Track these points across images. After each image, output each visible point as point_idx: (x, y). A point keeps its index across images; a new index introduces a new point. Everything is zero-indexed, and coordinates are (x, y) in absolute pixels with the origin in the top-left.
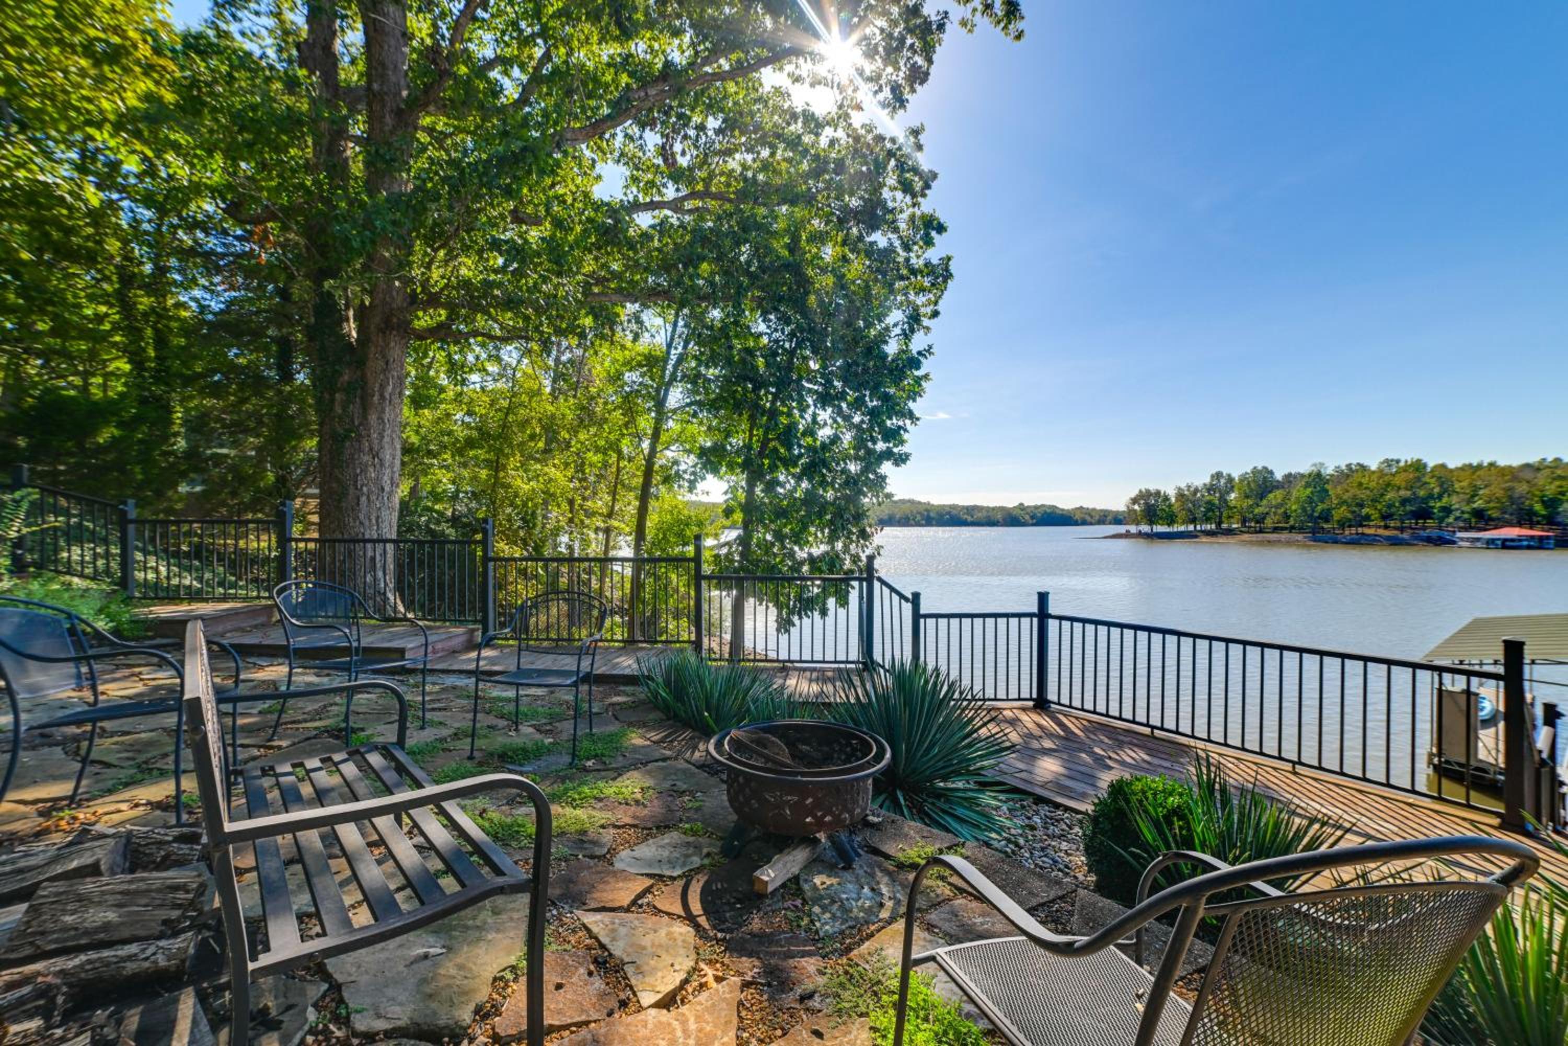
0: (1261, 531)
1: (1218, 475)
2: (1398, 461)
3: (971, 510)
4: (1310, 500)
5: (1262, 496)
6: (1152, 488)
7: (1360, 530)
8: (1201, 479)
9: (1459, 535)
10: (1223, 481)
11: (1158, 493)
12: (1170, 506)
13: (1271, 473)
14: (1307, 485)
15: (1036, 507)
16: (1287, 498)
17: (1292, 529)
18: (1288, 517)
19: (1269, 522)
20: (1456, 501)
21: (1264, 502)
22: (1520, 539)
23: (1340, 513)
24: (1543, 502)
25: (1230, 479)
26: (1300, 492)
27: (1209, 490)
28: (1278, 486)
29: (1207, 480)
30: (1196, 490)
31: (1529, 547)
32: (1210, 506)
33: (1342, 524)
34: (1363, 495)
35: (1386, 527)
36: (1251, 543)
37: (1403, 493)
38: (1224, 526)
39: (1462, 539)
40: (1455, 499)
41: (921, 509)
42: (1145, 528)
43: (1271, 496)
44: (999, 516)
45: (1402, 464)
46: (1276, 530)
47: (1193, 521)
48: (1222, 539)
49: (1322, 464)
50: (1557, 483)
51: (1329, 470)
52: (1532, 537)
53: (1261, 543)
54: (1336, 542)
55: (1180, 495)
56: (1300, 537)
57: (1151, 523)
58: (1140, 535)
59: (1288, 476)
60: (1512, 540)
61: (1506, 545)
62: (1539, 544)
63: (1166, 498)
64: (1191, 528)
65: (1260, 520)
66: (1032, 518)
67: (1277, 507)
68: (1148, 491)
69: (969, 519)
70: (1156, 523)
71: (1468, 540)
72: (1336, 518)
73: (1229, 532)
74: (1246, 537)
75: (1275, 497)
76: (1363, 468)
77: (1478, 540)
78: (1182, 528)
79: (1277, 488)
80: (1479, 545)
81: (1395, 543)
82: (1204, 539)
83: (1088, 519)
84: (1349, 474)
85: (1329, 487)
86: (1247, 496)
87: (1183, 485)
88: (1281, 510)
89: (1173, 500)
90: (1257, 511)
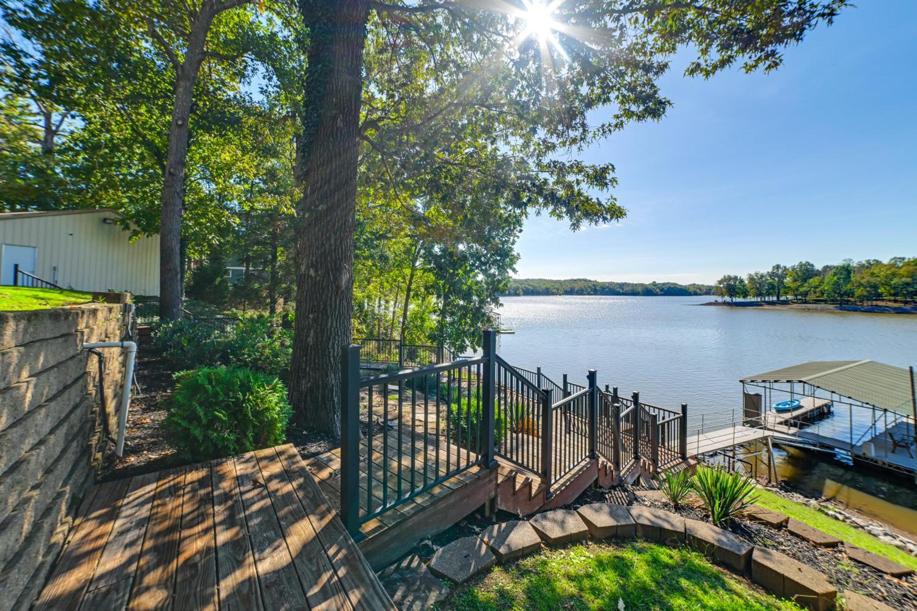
0: (806, 302)
1: (778, 267)
2: (903, 259)
3: (622, 285)
4: (837, 284)
5: (805, 280)
6: (732, 275)
7: (874, 303)
8: (765, 269)
10: (780, 271)
11: (736, 278)
12: (744, 286)
13: (812, 265)
14: (835, 274)
15: (664, 284)
16: (822, 282)
17: (825, 301)
18: (823, 294)
19: (811, 297)
21: (806, 284)
23: (859, 292)
25: (785, 269)
26: (829, 278)
27: (770, 276)
28: (817, 273)
29: (770, 270)
30: (762, 276)
32: (772, 287)
33: (862, 299)
34: (873, 280)
35: (896, 301)
36: (796, 309)
37: (904, 279)
38: (783, 298)
41: (590, 284)
42: (727, 299)
43: (811, 280)
44: (640, 289)
45: (906, 260)
46: (817, 301)
47: (760, 294)
48: (778, 307)
49: (850, 260)
51: (854, 264)
53: (804, 310)
54: (856, 310)
55: (751, 279)
56: (831, 307)
57: (731, 296)
58: (725, 303)
59: (825, 268)
63: (742, 281)
64: (759, 299)
65: (806, 294)
66: (661, 290)
67: (816, 287)
68: (729, 276)
69: (621, 291)
70: (735, 296)
72: (857, 294)
73: (785, 303)
74: (795, 305)
75: (814, 281)
76: (878, 262)
78: (753, 300)
79: (816, 275)
81: (899, 312)
82: (766, 307)
83: (698, 291)
84: (868, 266)
85: (852, 275)
86: (795, 281)
87: (753, 273)
88: (818, 290)
89: (746, 282)
90: (802, 289)
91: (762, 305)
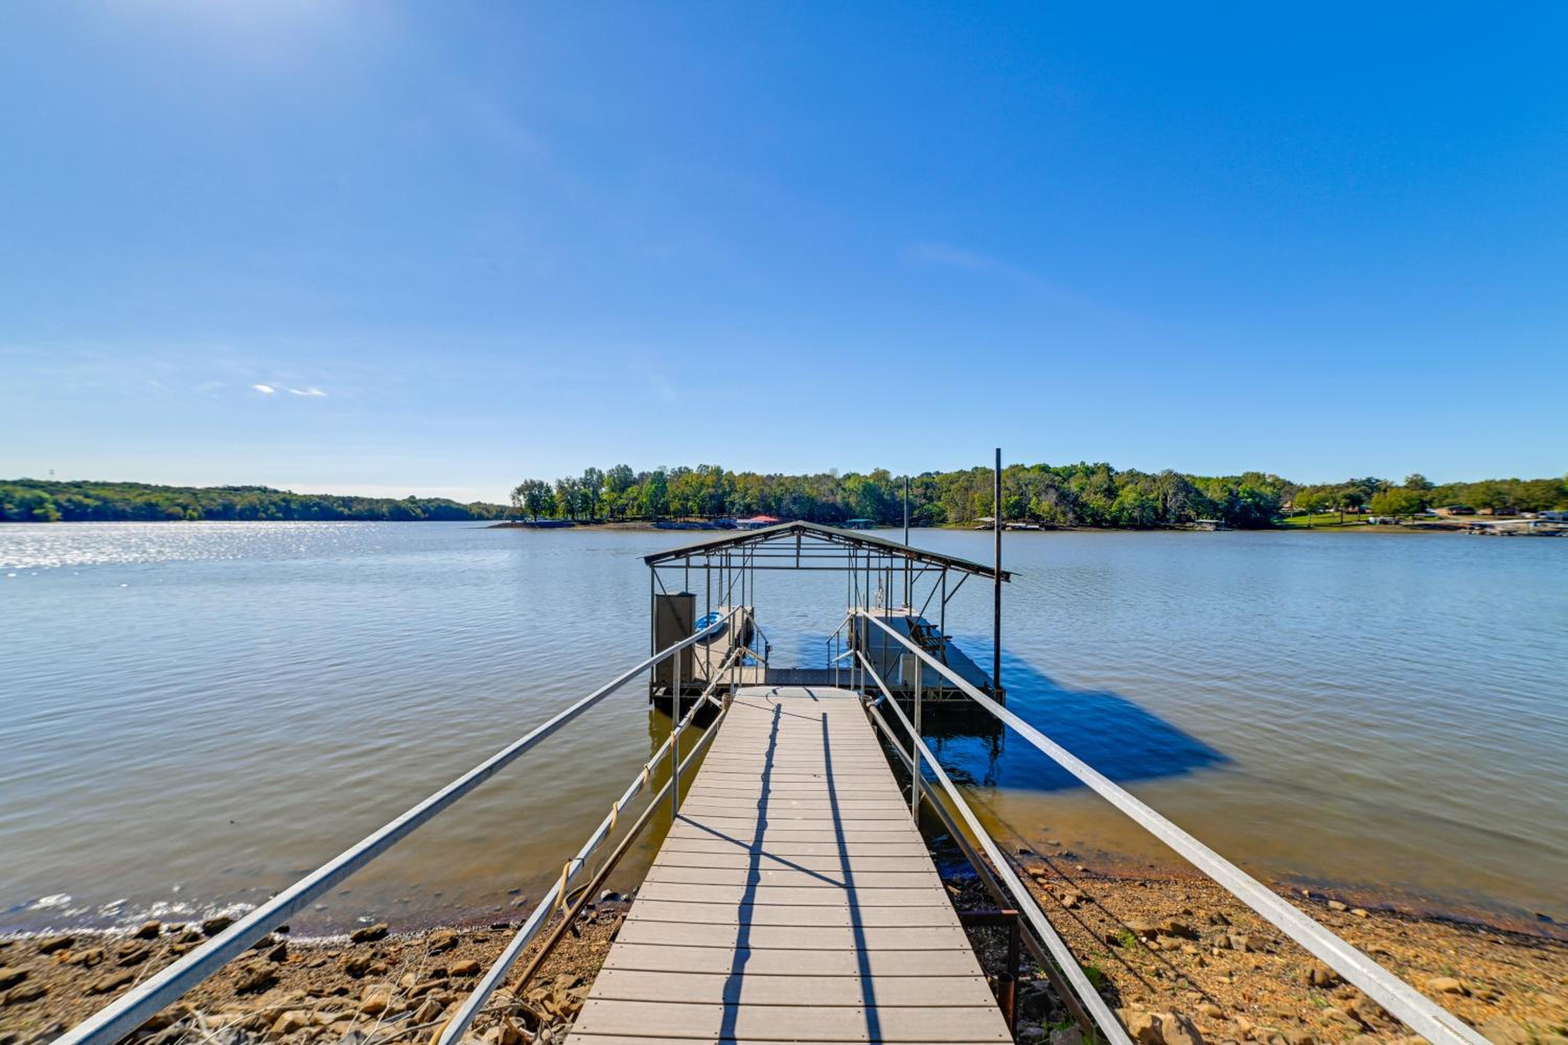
0: (623, 521)
1: (592, 471)
2: (707, 467)
3: (347, 502)
4: (654, 496)
5: (623, 490)
6: (537, 479)
7: (686, 519)
8: (578, 474)
9: (738, 521)
10: (595, 477)
11: (541, 485)
12: (552, 497)
13: (630, 470)
14: (653, 482)
15: (429, 501)
16: (640, 493)
17: (643, 519)
18: (641, 508)
19: (629, 513)
20: (736, 497)
21: (625, 495)
23: (675, 505)
24: (775, 500)
25: (601, 475)
26: (649, 487)
27: (584, 484)
28: (635, 482)
29: (583, 475)
30: (574, 484)
32: (585, 499)
33: (677, 514)
34: (688, 491)
35: (701, 517)
36: (614, 529)
37: (710, 491)
38: (597, 516)
39: (739, 524)
43: (630, 490)
44: (385, 509)
45: (709, 469)
46: (633, 519)
49: (665, 467)
50: (781, 489)
51: (668, 471)
53: (622, 529)
54: (671, 528)
55: (561, 487)
56: (648, 524)
57: (535, 512)
59: (642, 475)
63: (548, 490)
64: (569, 517)
65: (622, 510)
66: (424, 512)
67: (633, 500)
68: (532, 482)
69: (346, 511)
71: (742, 525)
72: (672, 509)
73: (599, 522)
74: (611, 525)
75: (632, 491)
76: (688, 470)
77: (746, 524)
78: (563, 518)
81: (706, 527)
82: (580, 528)
83: (485, 513)
84: (682, 473)
85: (667, 485)
86: (613, 490)
87: (563, 479)
88: (636, 503)
89: (555, 492)
90: (620, 502)
91: (574, 525)
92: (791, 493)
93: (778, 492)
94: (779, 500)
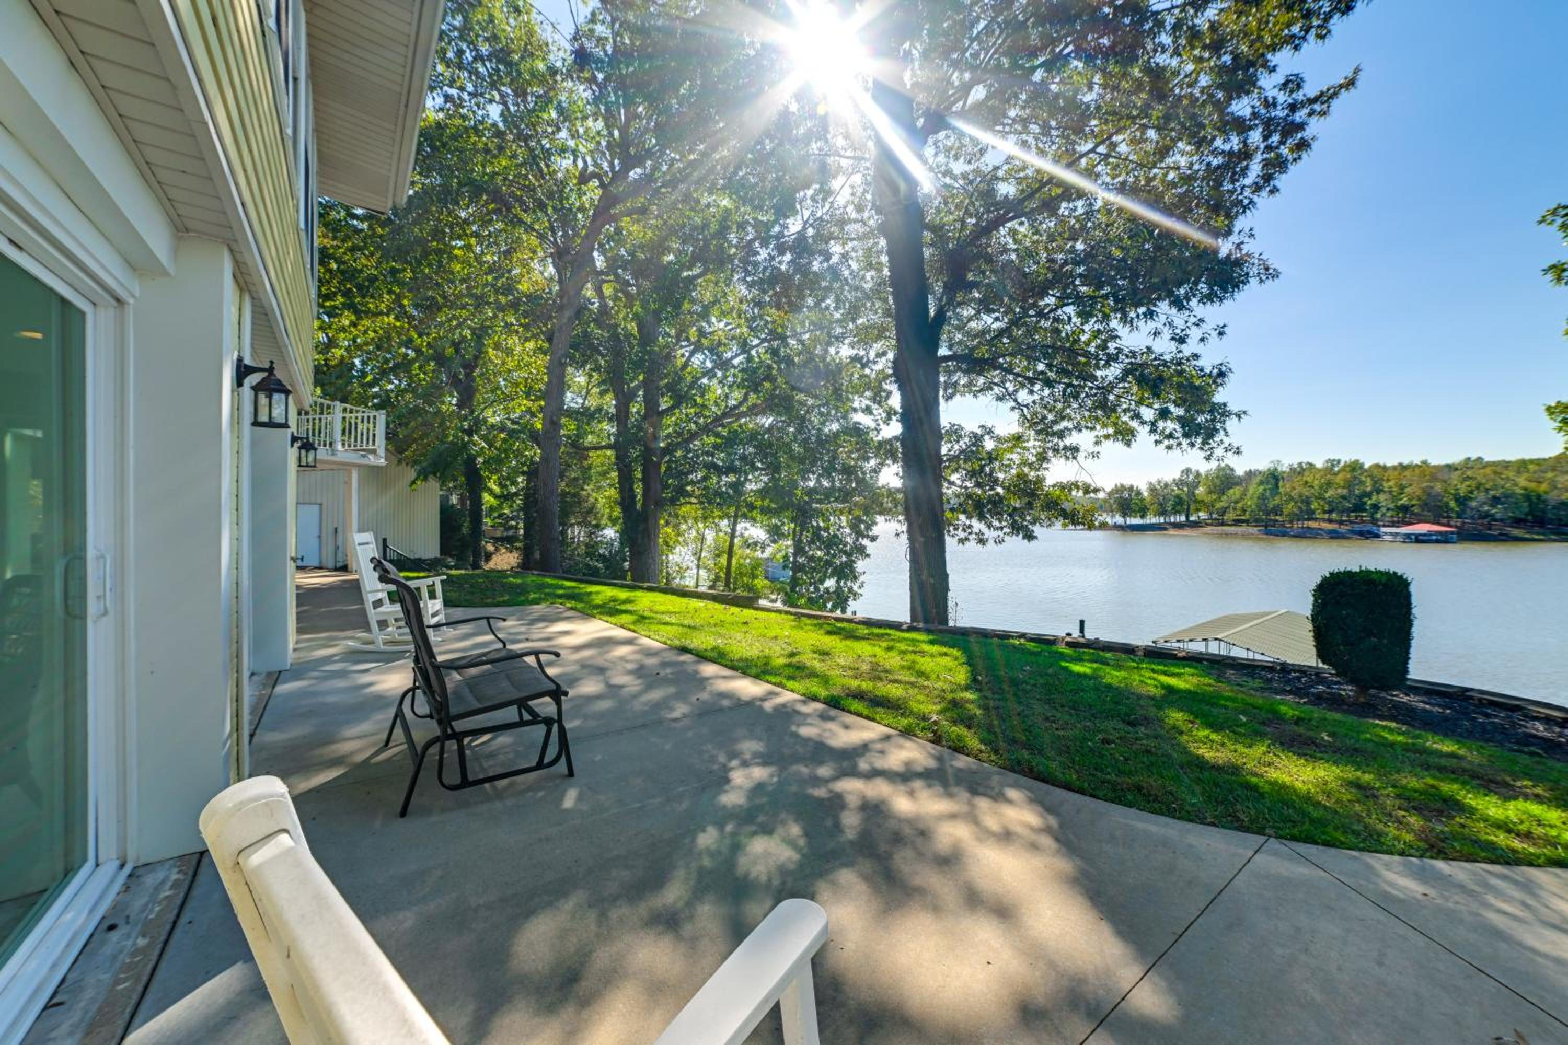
0: (1223, 524)
1: (1188, 471)
2: (1339, 461)
4: (1262, 497)
5: (1223, 492)
6: (1127, 482)
7: (1306, 524)
9: (1383, 530)
10: (1191, 477)
11: (1131, 488)
12: (1142, 500)
13: (1232, 470)
14: (1261, 483)
16: (1244, 494)
17: (1247, 522)
18: (1244, 511)
19: (1230, 516)
21: (1224, 498)
22: (1430, 534)
23: (1289, 508)
24: (1457, 500)
25: (1198, 474)
26: (1254, 489)
27: (1177, 485)
28: (1239, 481)
29: (1177, 475)
30: (1166, 485)
31: (1437, 541)
32: (1179, 501)
33: (1294, 518)
34: (1306, 492)
35: (1330, 521)
37: (1339, 491)
38: (1192, 518)
39: (1386, 534)
40: (1382, 497)
42: (1119, 520)
43: (1231, 491)
45: (1342, 464)
46: (1237, 522)
47: (1163, 513)
48: (1187, 532)
49: (1278, 462)
50: (1468, 483)
51: (1284, 468)
52: (1440, 533)
54: (1284, 535)
55: (1152, 489)
56: (1254, 530)
57: (1124, 515)
58: (1117, 527)
59: (1250, 474)
60: (1424, 535)
61: (1419, 539)
62: (1443, 539)
63: (1139, 493)
64: (1162, 520)
65: (1223, 512)
67: (1236, 502)
68: (1122, 486)
70: (1130, 516)
71: (1391, 534)
72: (1286, 512)
73: (1196, 525)
74: (1209, 529)
75: (1235, 492)
76: (1311, 465)
77: (1397, 534)
78: (1154, 520)
79: (1237, 484)
80: (1399, 538)
81: (1334, 536)
82: (1172, 532)
84: (1301, 471)
85: (1281, 484)
86: (1210, 492)
87: (1154, 481)
88: (1239, 505)
89: (1146, 494)
90: (1218, 505)
91: (1165, 529)
92: (1487, 490)
93: (1463, 489)
94: (1462, 501)
